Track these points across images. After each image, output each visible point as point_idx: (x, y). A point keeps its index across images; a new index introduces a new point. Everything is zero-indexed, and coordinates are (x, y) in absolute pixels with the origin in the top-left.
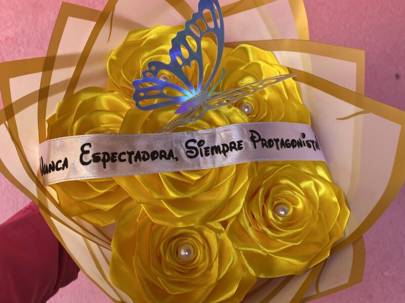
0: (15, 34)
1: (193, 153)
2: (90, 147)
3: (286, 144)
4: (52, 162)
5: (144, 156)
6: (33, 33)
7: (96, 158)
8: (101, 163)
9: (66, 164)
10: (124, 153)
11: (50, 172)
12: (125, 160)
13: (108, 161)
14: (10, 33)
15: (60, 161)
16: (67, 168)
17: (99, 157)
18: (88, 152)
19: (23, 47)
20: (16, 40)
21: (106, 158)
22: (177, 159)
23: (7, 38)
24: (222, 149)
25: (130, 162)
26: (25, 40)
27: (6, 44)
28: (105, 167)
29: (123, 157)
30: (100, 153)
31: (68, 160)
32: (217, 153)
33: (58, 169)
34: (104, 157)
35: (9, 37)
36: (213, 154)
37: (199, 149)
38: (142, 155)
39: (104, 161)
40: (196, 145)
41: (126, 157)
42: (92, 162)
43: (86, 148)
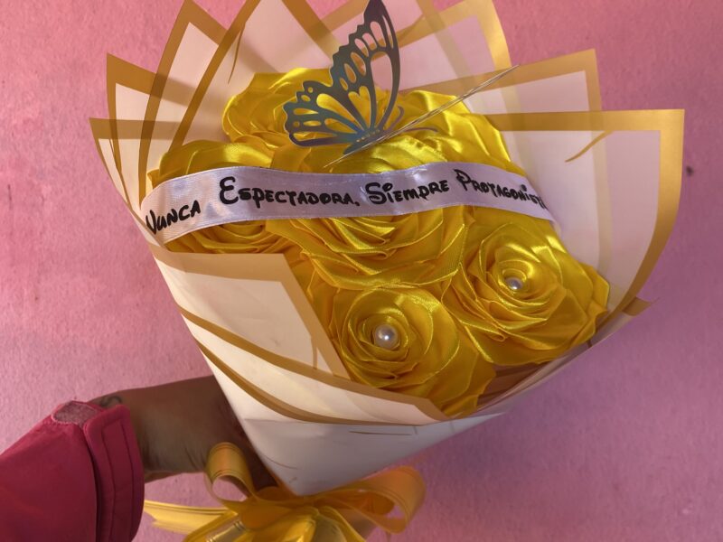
0: (40, 113)
1: (378, 198)
2: (234, 181)
3: (503, 192)
4: (173, 211)
5: (310, 198)
6: (70, 112)
7: (244, 194)
8: (252, 201)
9: (196, 207)
10: (283, 193)
11: (170, 224)
12: (285, 201)
13: (262, 198)
14: (31, 112)
15: (186, 207)
16: (199, 212)
17: (249, 194)
18: (231, 188)
19: (52, 135)
20: (42, 124)
21: (259, 195)
22: (358, 204)
23: (26, 122)
24: (418, 193)
25: (293, 203)
26: (56, 123)
27: (25, 132)
28: (259, 206)
29: (281, 197)
30: (249, 189)
31: (200, 203)
32: (413, 198)
33: (183, 218)
34: (256, 194)
35: (29, 120)
36: (407, 199)
37: (386, 194)
38: (307, 197)
39: (257, 200)
40: (381, 190)
41: (287, 197)
42: (240, 200)
43: (227, 183)
